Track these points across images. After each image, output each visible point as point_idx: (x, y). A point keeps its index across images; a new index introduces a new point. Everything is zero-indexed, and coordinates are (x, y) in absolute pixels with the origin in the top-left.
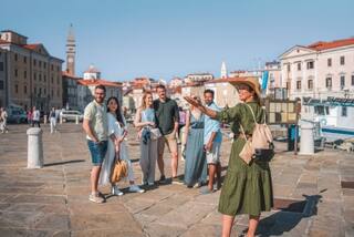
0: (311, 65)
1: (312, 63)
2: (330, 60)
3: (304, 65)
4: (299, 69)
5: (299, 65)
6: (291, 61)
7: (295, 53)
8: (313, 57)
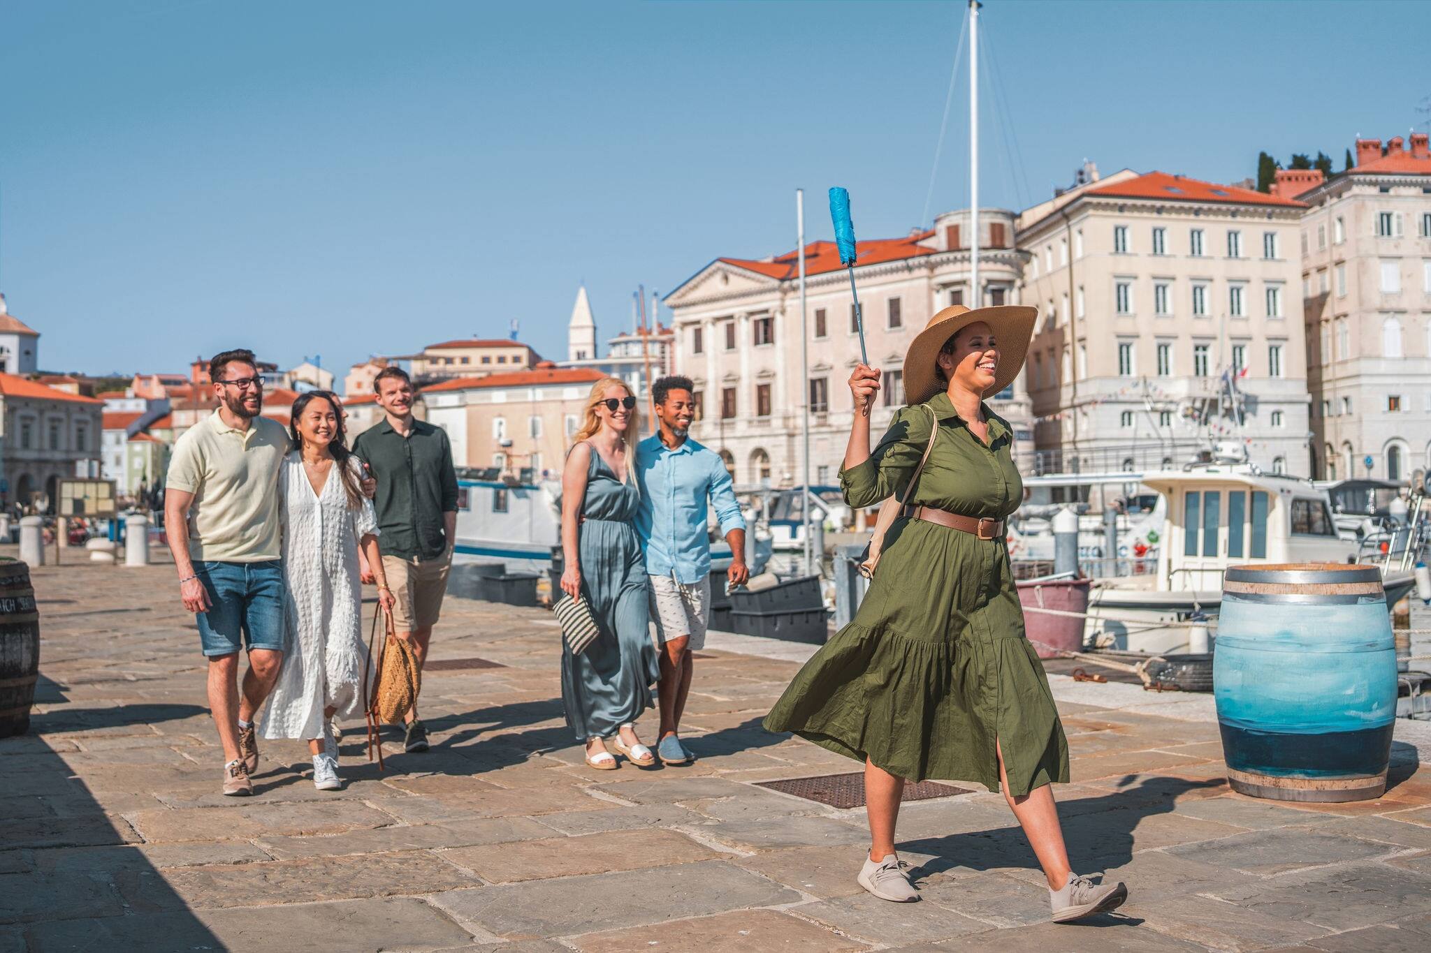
0: (765, 331)
1: (768, 323)
2: (821, 315)
3: (745, 330)
4: (731, 344)
5: (731, 331)
6: (704, 314)
7: (715, 285)
8: (770, 302)
